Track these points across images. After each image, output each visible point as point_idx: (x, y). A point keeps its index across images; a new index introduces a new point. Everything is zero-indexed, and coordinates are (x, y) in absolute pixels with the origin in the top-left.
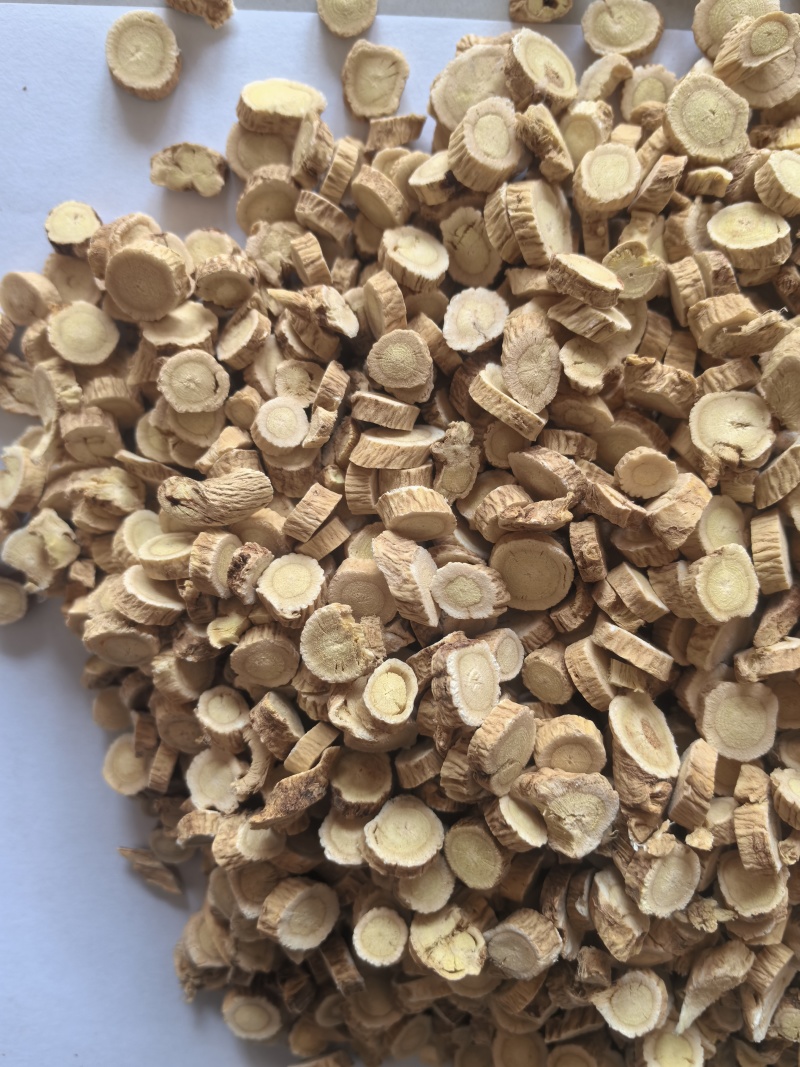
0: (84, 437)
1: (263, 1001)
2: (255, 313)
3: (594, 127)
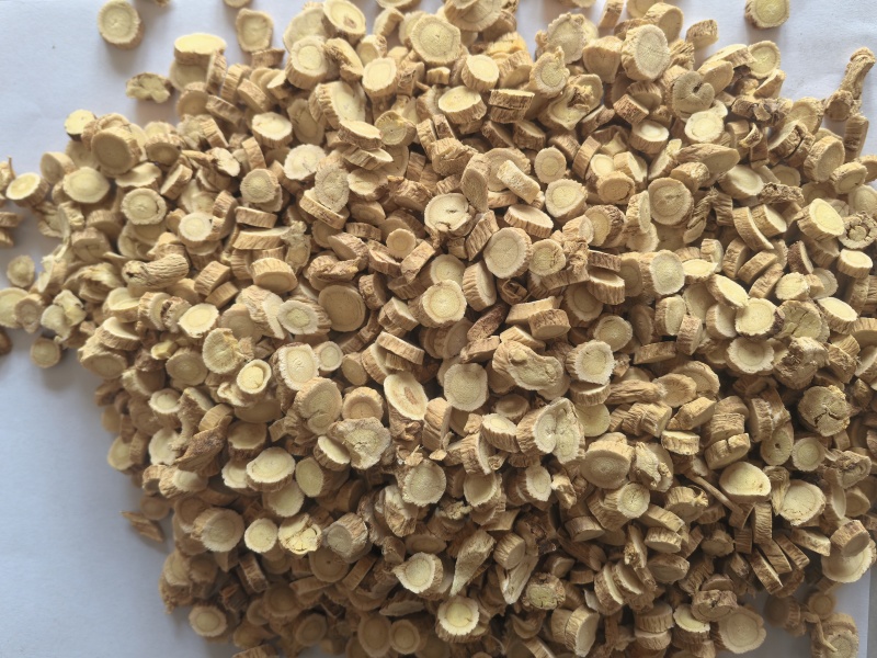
0: (86, 245)
1: (214, 609)
2: (181, 166)
3: (374, 49)
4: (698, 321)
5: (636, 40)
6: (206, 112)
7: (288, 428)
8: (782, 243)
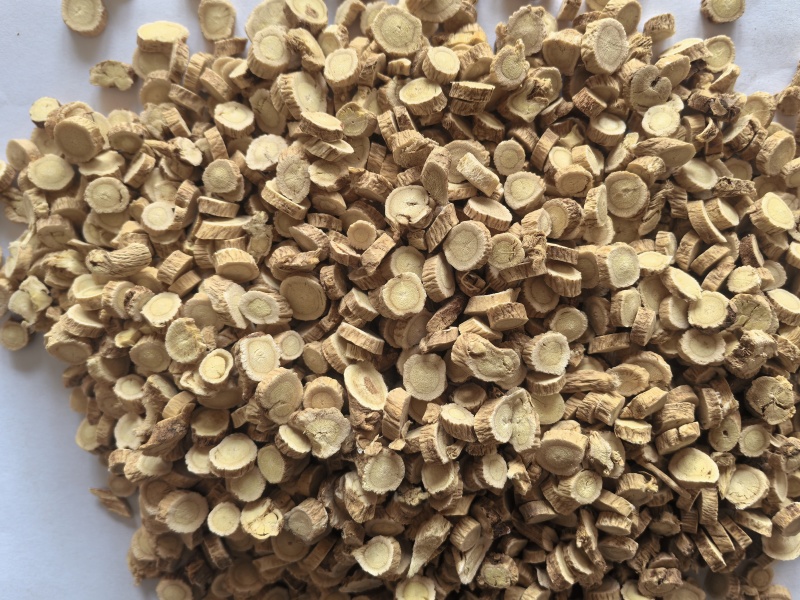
0: (51, 232)
1: (180, 582)
2: (144, 155)
3: (336, 40)
4: (653, 314)
5: (596, 34)
6: (169, 101)
7: (250, 416)
8: (734, 236)
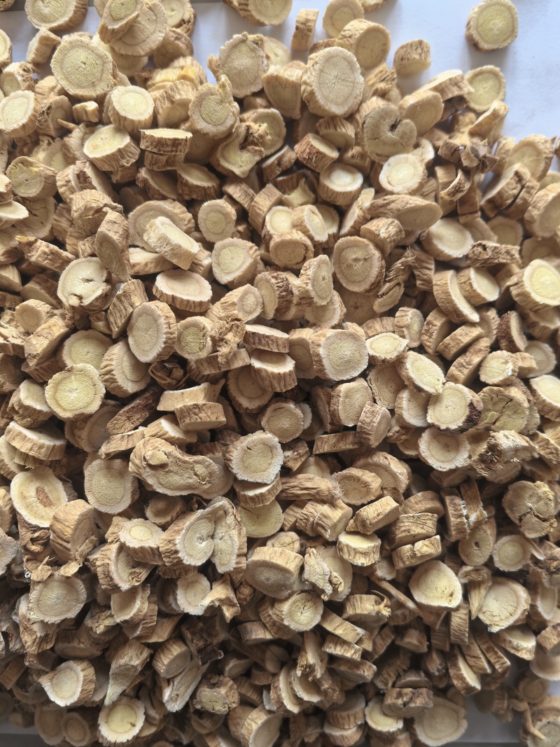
3: (16, 80)
5: (317, 67)
8: (492, 314)
